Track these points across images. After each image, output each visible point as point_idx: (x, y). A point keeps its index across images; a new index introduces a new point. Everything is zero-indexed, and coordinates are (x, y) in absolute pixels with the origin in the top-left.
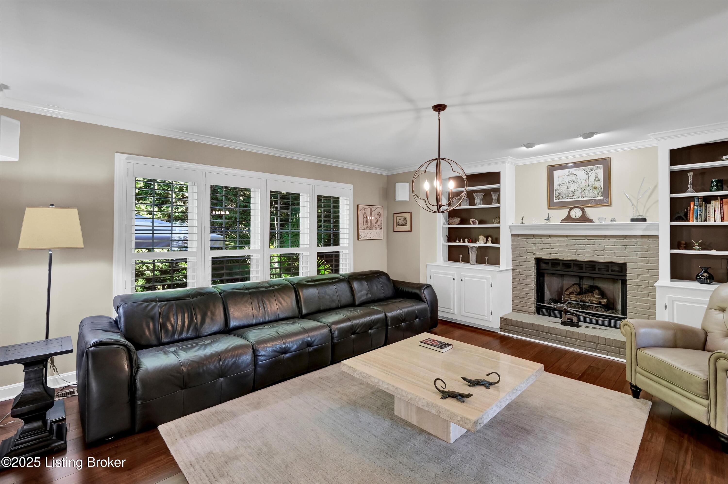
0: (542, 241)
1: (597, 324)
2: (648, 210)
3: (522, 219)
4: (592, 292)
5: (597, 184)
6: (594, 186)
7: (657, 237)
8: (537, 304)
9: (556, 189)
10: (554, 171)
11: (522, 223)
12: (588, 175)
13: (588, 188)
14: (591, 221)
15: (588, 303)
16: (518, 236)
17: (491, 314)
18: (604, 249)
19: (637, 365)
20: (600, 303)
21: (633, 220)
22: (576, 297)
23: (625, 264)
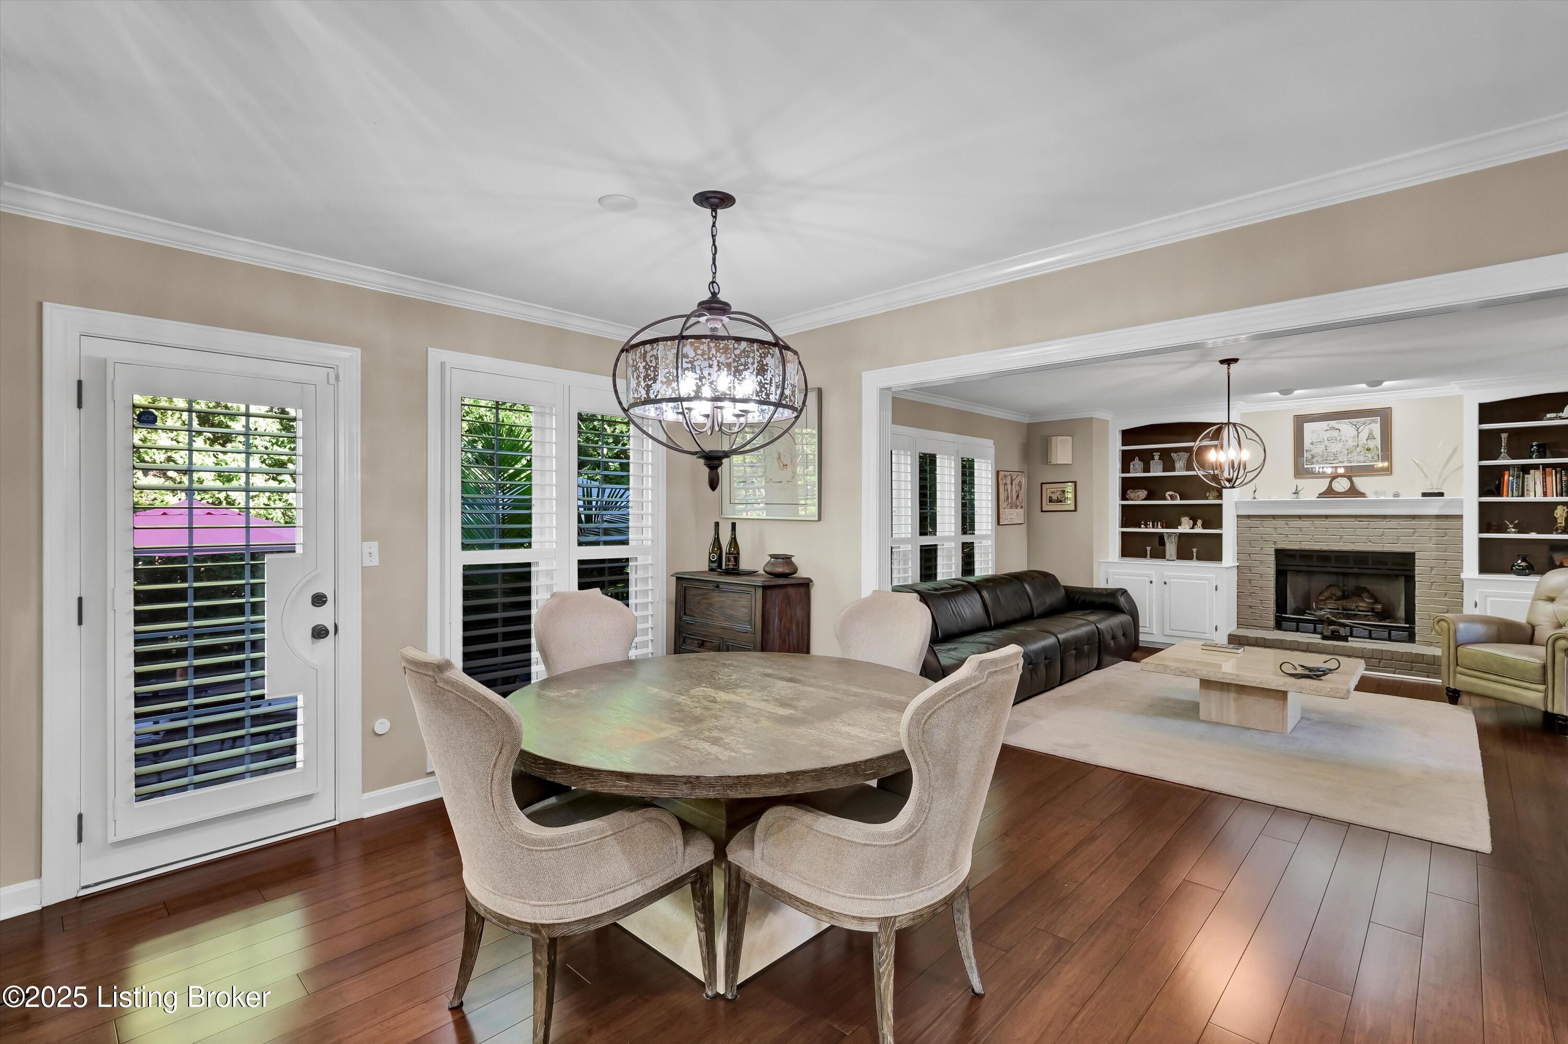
0: (1287, 524)
1: (1370, 637)
2: (1444, 481)
3: (1255, 492)
4: (1360, 596)
5: (1371, 444)
6: (1366, 447)
7: (1461, 517)
8: (1276, 616)
9: (1307, 449)
10: (1305, 424)
11: (1255, 498)
12: (1358, 430)
13: (1357, 449)
14: (1362, 495)
15: (1354, 611)
16: (1249, 517)
17: (1216, 630)
18: (1383, 535)
19: (1457, 665)
20: (1373, 610)
21: (1424, 495)
22: (1335, 604)
23: (1413, 554)
